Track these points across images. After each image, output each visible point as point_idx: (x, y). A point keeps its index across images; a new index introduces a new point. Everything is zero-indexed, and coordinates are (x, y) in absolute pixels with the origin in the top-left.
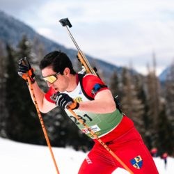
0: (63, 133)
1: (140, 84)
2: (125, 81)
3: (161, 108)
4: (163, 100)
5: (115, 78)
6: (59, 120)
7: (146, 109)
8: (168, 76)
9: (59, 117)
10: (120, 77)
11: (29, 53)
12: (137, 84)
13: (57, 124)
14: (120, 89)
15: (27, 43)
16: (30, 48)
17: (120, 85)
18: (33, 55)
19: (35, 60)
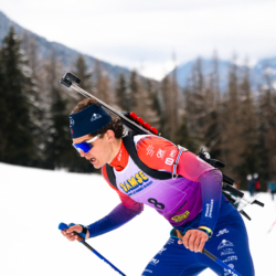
0: (57, 152)
1: (153, 90)
2: (134, 87)
3: (180, 122)
4: (181, 112)
5: (122, 82)
6: (52, 135)
7: (163, 122)
8: (189, 80)
9: (53, 131)
10: (128, 80)
11: (17, 49)
12: (149, 90)
13: (50, 140)
14: (128, 97)
15: (15, 38)
16: (19, 43)
17: (128, 91)
18: (22, 51)
19: (24, 59)
